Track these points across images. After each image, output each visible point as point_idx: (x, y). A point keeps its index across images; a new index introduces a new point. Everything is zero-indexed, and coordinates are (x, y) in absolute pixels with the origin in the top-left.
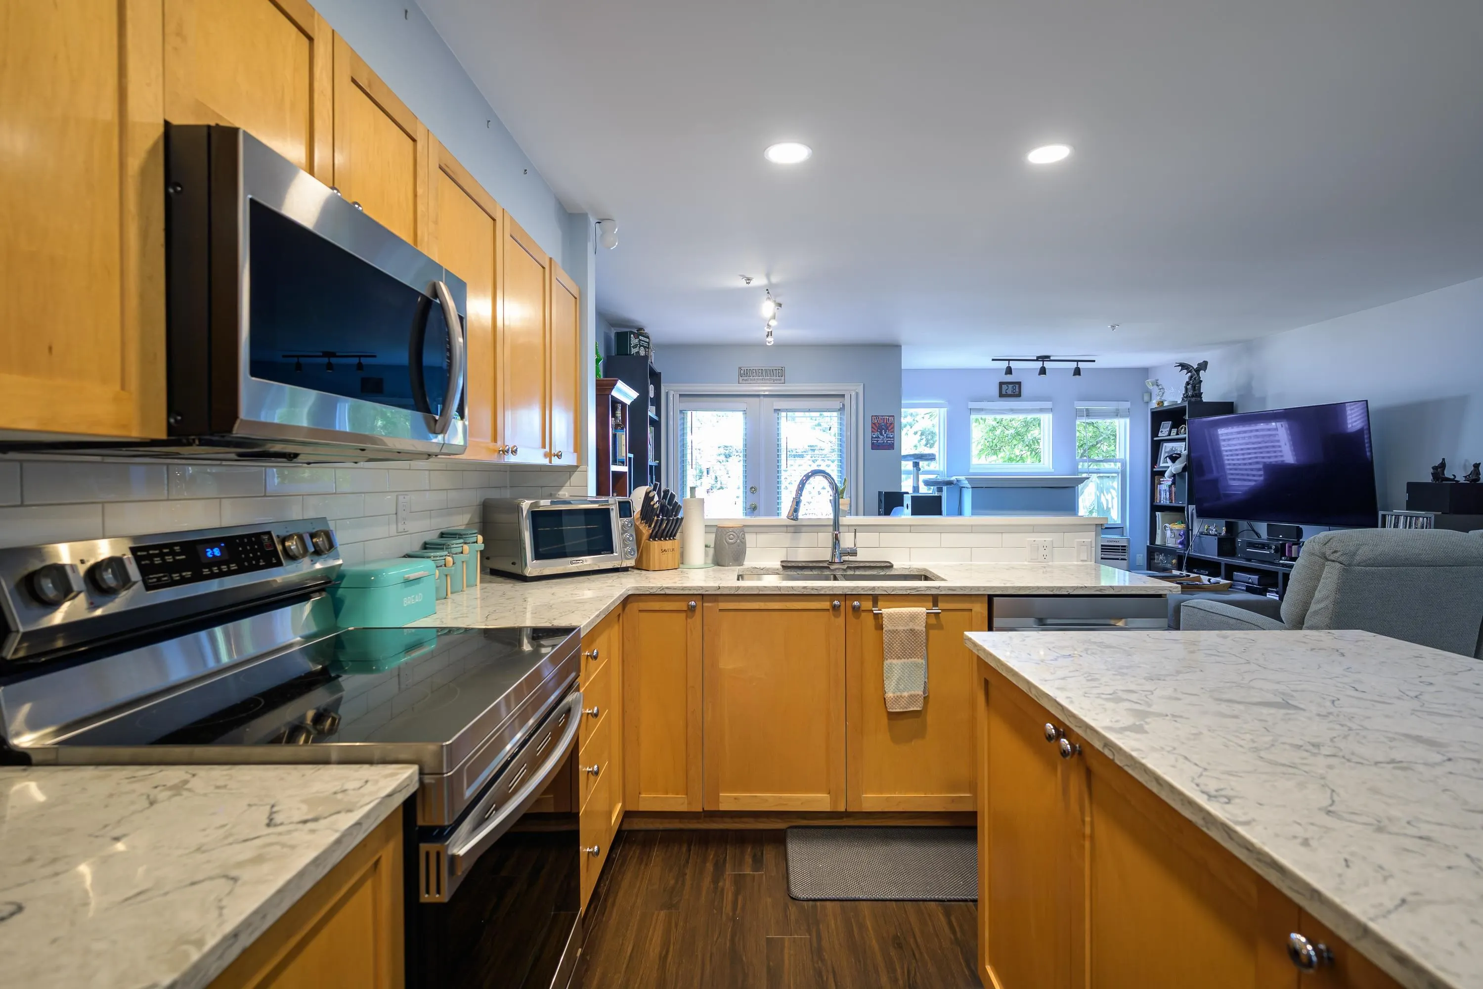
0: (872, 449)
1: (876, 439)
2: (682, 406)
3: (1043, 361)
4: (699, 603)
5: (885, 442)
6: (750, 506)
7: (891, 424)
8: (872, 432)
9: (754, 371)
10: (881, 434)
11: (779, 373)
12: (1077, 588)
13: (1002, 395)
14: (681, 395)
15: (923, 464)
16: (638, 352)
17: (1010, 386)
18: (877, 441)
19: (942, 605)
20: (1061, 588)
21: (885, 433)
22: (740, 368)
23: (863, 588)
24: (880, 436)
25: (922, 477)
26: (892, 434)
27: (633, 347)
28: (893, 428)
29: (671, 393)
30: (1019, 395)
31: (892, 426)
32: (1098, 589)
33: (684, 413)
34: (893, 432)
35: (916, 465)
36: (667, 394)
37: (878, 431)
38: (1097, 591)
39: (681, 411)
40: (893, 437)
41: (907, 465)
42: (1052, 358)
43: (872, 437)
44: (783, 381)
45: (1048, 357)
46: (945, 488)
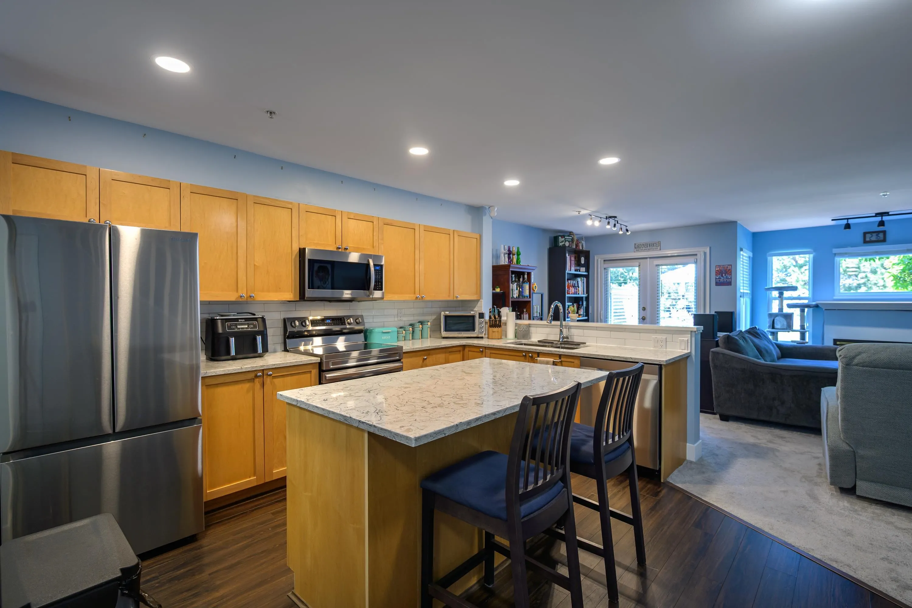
0: (716, 285)
1: (719, 279)
2: (605, 266)
3: (882, 216)
4: (484, 350)
5: (725, 281)
6: (642, 317)
7: (729, 270)
8: (716, 275)
9: (643, 245)
10: (722, 276)
11: (657, 245)
12: (615, 356)
13: (865, 242)
14: (604, 261)
15: (786, 294)
16: (565, 244)
17: (874, 234)
18: (720, 280)
19: (563, 359)
20: (608, 356)
21: (725, 276)
22: (635, 244)
23: (532, 349)
24: (721, 278)
25: (785, 302)
26: (730, 276)
27: (560, 242)
28: (731, 272)
29: (599, 260)
30: (884, 240)
31: (730, 271)
32: (625, 358)
33: (607, 269)
34: (731, 274)
35: (781, 294)
36: (597, 260)
37: (720, 275)
38: (624, 359)
39: (605, 269)
40: (731, 278)
41: (775, 294)
42: (890, 213)
43: (716, 278)
44: (659, 249)
45: (888, 213)
46: (806, 310)
